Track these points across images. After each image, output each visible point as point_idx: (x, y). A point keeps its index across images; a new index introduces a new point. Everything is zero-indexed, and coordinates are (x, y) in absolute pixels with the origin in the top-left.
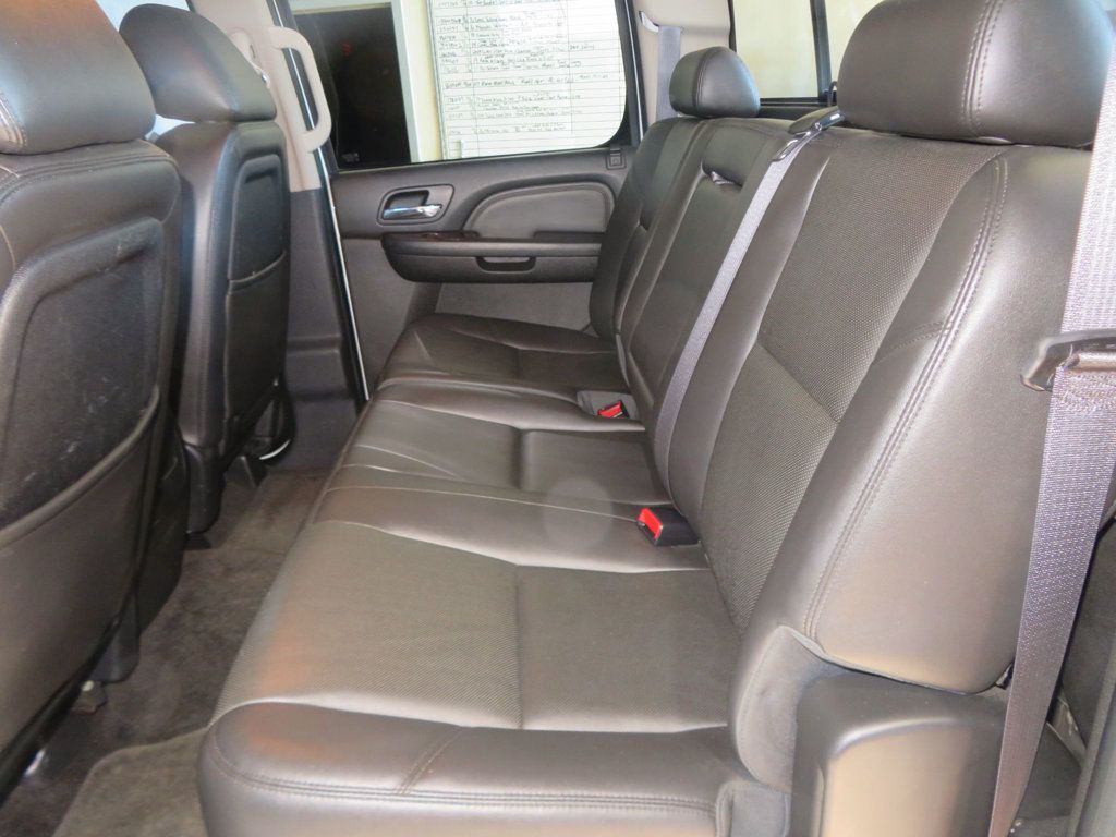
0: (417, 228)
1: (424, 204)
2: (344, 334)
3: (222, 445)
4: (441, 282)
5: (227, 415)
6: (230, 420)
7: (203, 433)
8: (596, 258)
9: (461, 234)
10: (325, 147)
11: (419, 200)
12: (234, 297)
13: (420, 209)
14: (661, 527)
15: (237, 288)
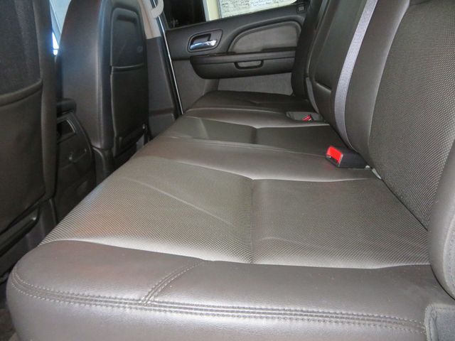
0: (206, 53)
1: (209, 40)
2: (176, 106)
3: (114, 150)
4: (219, 78)
5: (115, 135)
6: (117, 138)
7: (103, 142)
8: (293, 59)
9: (227, 53)
10: (161, 15)
11: (207, 39)
12: (114, 75)
13: (207, 43)
14: (342, 156)
15: (116, 70)
